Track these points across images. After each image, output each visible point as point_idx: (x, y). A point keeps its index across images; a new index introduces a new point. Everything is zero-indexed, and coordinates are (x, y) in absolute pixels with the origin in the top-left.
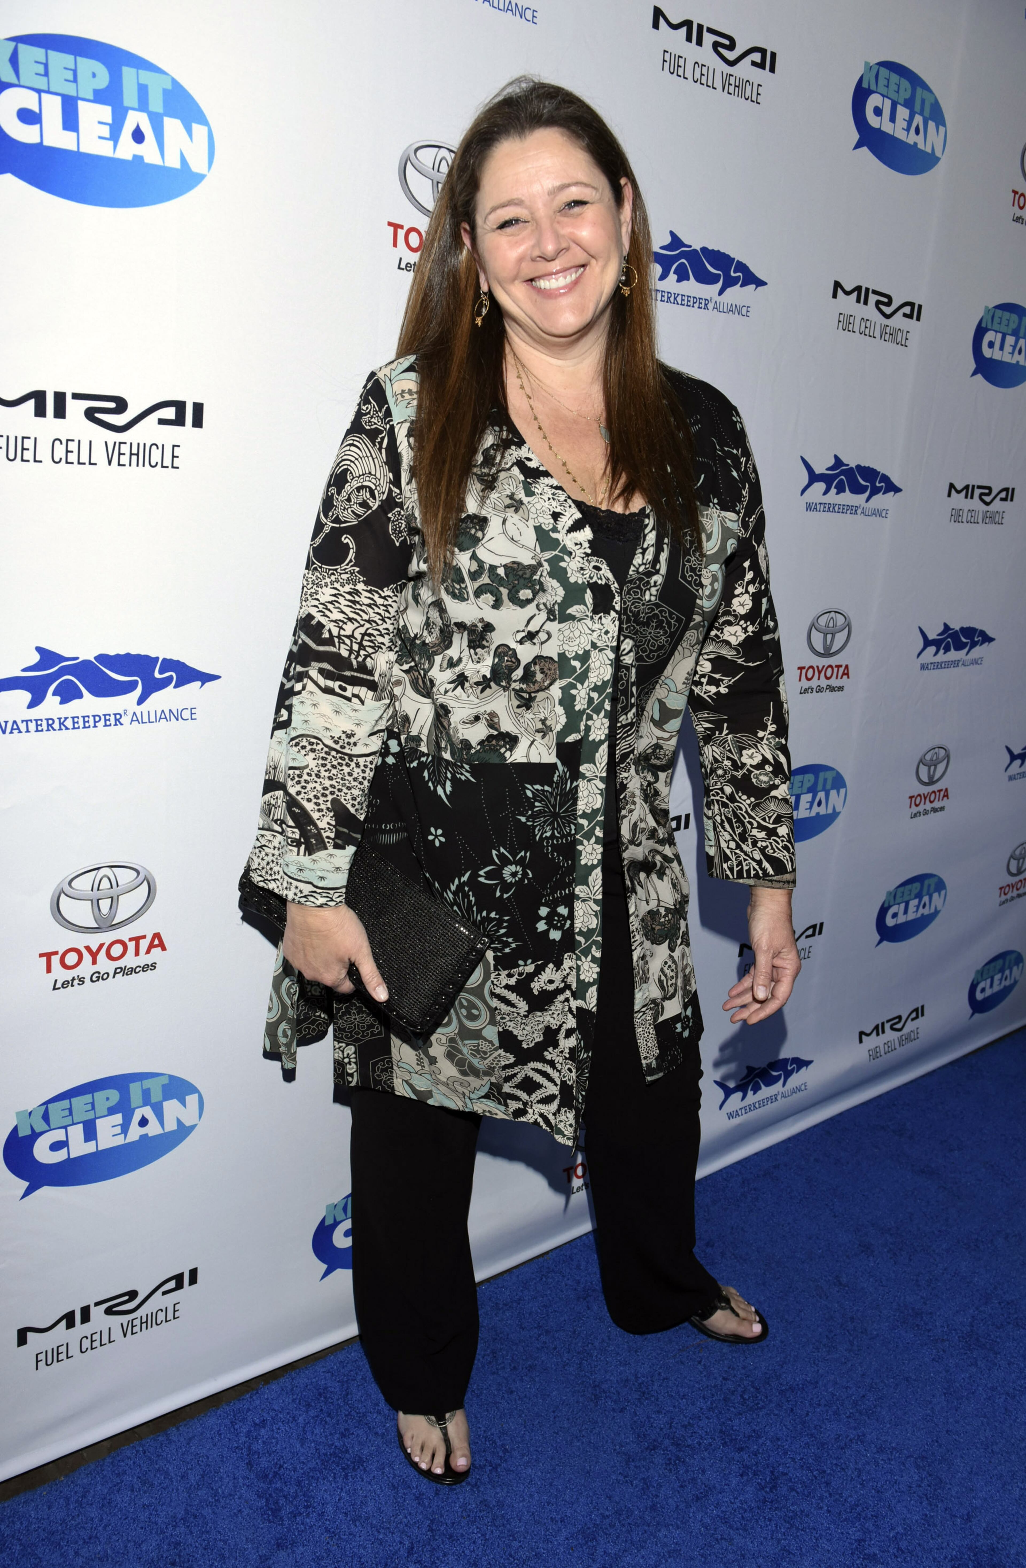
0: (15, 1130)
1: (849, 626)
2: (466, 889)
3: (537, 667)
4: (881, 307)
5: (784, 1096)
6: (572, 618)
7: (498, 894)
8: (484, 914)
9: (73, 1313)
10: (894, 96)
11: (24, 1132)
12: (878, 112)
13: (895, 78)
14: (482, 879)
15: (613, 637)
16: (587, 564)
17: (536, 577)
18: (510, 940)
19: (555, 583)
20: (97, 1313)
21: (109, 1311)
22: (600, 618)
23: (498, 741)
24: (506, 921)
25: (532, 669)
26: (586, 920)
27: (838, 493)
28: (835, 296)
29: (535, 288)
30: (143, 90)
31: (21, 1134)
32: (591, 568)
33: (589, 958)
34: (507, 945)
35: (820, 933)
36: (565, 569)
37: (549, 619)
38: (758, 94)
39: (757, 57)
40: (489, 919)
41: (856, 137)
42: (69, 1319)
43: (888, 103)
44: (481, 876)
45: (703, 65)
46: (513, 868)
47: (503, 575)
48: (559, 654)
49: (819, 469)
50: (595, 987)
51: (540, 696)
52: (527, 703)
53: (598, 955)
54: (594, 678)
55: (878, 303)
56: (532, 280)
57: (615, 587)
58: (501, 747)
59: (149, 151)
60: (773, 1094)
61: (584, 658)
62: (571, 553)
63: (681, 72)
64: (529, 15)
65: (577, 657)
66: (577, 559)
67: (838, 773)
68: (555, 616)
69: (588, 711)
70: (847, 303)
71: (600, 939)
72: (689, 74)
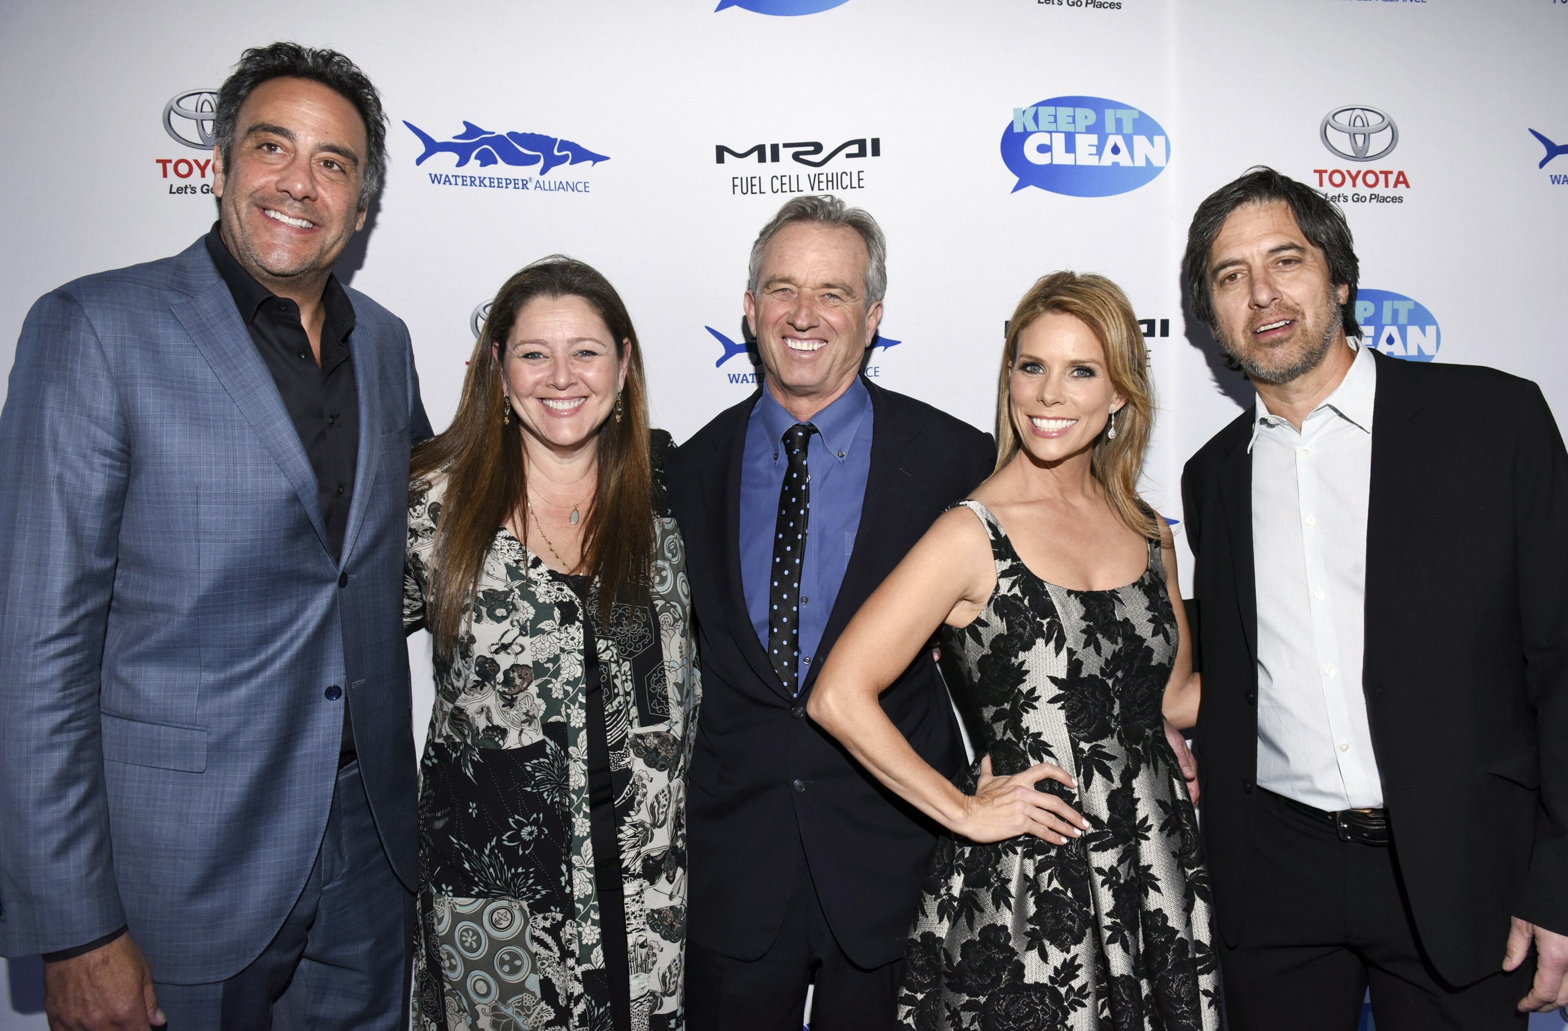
2: (496, 851)
3: (516, 674)
6: (543, 631)
7: (521, 852)
8: (513, 871)
14: (505, 843)
15: (579, 642)
16: (551, 587)
17: (510, 600)
18: (539, 888)
19: (526, 604)
22: (566, 628)
23: (492, 732)
24: (532, 872)
25: (511, 675)
26: (582, 887)
29: (544, 405)
32: (555, 589)
33: (589, 922)
34: (538, 892)
36: (534, 592)
37: (521, 634)
40: (516, 875)
44: (505, 840)
46: (529, 829)
47: (482, 598)
48: (533, 662)
50: (600, 945)
51: (521, 696)
52: (510, 703)
53: (597, 917)
54: (565, 675)
56: (542, 399)
57: (577, 602)
58: (495, 737)
61: (555, 659)
62: (536, 582)
65: (549, 660)
66: (543, 585)
68: (527, 632)
69: (565, 701)
71: (596, 903)
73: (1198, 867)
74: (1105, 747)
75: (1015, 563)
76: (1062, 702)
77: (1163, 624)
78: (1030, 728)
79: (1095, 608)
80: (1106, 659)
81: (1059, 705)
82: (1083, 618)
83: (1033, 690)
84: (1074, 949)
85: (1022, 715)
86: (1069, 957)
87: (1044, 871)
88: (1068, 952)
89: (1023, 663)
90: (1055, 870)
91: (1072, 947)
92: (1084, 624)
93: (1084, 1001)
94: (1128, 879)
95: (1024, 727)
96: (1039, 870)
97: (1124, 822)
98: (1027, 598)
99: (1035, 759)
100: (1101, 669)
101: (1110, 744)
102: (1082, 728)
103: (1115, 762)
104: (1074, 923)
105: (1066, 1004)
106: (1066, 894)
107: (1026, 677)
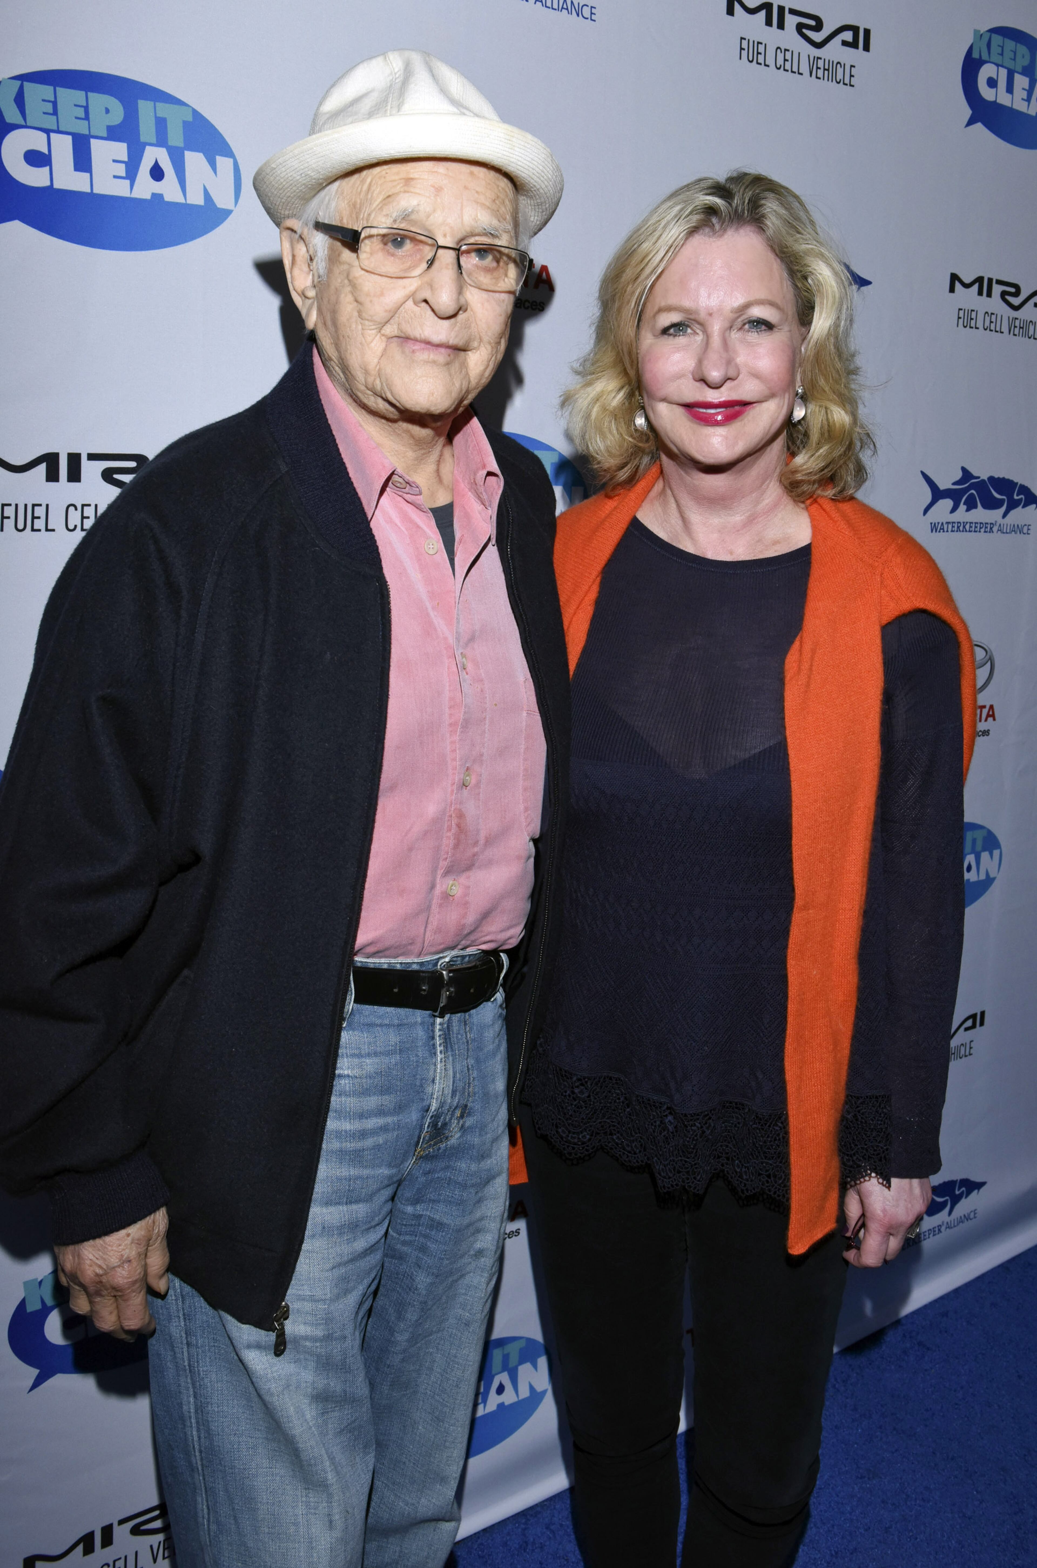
0: (22, 1304)
1: (991, 660)
4: (1008, 298)
5: (949, 1227)
9: (91, 1535)
10: (1010, 64)
11: (33, 1306)
12: (992, 83)
13: (1010, 44)
20: (121, 1533)
21: (136, 1531)
27: (967, 510)
28: (952, 290)
30: (161, 124)
31: (30, 1308)
35: (982, 1024)
38: (851, 76)
39: (848, 36)
41: (967, 112)
42: (87, 1543)
43: (1003, 73)
45: (786, 50)
49: (944, 484)
55: (1003, 294)
59: (169, 189)
60: (936, 1225)
63: (761, 59)
64: (586, 12)
67: (990, 833)
70: (968, 298)
72: (770, 60)
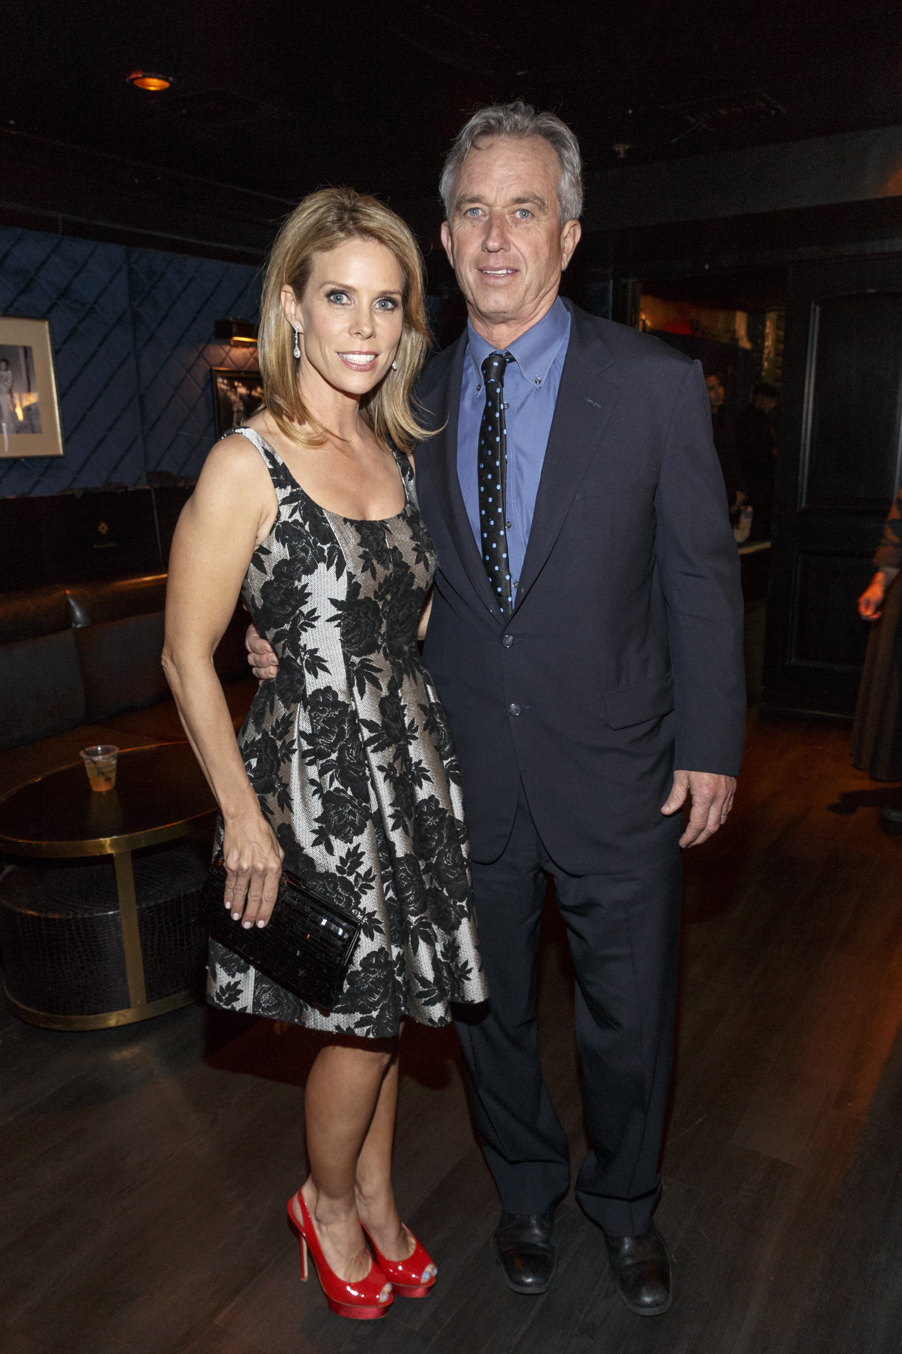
73: (451, 757)
74: (372, 661)
75: (295, 490)
76: (339, 621)
77: (425, 552)
78: (308, 646)
79: (368, 536)
80: (380, 583)
81: (336, 623)
82: (360, 544)
83: (314, 611)
84: (356, 840)
85: (300, 634)
86: (352, 847)
87: (326, 774)
88: (351, 842)
89: (305, 586)
90: (336, 772)
91: (355, 837)
92: (361, 550)
93: (371, 883)
94: (402, 773)
95: (302, 645)
96: (322, 773)
97: (393, 725)
98: (308, 523)
99: (310, 673)
100: (375, 592)
101: (377, 659)
102: (353, 644)
103: (382, 673)
104: (355, 816)
105: (356, 890)
106: (346, 793)
107: (309, 599)
